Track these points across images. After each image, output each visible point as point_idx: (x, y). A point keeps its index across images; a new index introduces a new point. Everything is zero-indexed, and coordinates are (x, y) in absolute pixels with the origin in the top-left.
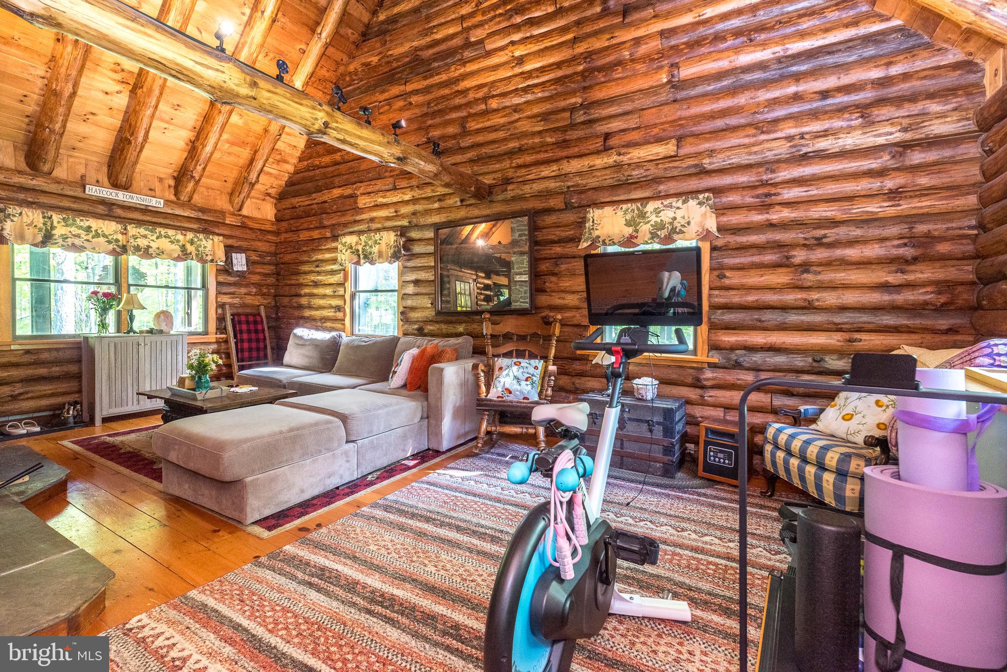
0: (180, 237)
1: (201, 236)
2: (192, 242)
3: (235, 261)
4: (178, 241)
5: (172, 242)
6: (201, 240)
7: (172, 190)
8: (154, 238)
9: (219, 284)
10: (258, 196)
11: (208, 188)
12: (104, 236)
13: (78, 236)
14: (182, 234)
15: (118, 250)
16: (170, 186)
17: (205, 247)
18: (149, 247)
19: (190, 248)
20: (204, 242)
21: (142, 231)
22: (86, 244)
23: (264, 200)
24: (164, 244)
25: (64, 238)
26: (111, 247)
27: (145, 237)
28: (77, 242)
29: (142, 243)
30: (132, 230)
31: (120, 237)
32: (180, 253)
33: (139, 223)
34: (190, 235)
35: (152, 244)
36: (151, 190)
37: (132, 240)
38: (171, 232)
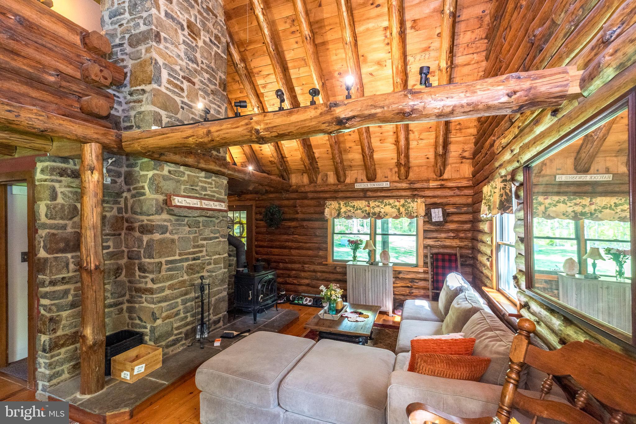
0: (397, 204)
1: (409, 201)
2: (403, 206)
3: (433, 215)
4: (396, 206)
5: (392, 207)
6: (410, 203)
7: (397, 174)
8: (383, 206)
9: (425, 231)
10: (455, 161)
11: (418, 166)
12: (361, 209)
13: (350, 211)
14: (398, 201)
15: (366, 216)
16: (396, 172)
17: (413, 208)
18: (380, 212)
19: (402, 210)
20: (412, 204)
21: (377, 203)
22: (353, 215)
23: (462, 163)
24: (388, 209)
25: (345, 212)
26: (363, 215)
27: (378, 206)
28: (350, 214)
29: (377, 210)
30: (372, 204)
31: (367, 208)
32: (398, 213)
33: (376, 198)
34: (402, 201)
35: (382, 210)
36: (386, 177)
37: (372, 210)
38: (391, 201)
